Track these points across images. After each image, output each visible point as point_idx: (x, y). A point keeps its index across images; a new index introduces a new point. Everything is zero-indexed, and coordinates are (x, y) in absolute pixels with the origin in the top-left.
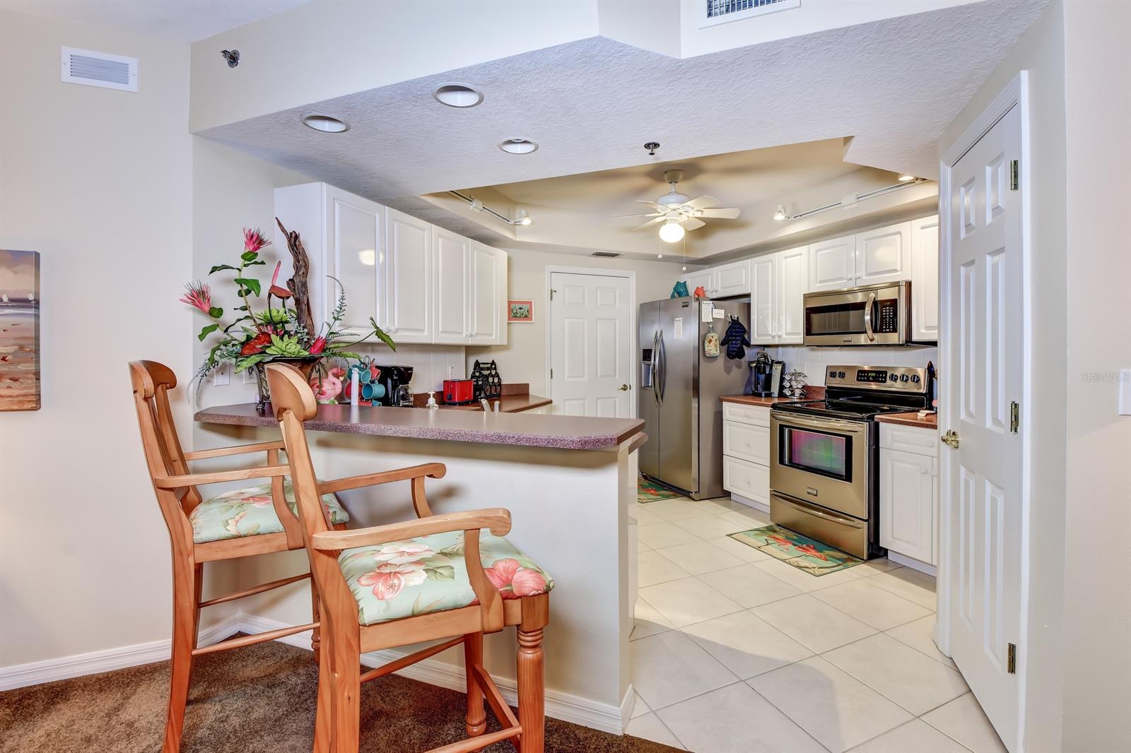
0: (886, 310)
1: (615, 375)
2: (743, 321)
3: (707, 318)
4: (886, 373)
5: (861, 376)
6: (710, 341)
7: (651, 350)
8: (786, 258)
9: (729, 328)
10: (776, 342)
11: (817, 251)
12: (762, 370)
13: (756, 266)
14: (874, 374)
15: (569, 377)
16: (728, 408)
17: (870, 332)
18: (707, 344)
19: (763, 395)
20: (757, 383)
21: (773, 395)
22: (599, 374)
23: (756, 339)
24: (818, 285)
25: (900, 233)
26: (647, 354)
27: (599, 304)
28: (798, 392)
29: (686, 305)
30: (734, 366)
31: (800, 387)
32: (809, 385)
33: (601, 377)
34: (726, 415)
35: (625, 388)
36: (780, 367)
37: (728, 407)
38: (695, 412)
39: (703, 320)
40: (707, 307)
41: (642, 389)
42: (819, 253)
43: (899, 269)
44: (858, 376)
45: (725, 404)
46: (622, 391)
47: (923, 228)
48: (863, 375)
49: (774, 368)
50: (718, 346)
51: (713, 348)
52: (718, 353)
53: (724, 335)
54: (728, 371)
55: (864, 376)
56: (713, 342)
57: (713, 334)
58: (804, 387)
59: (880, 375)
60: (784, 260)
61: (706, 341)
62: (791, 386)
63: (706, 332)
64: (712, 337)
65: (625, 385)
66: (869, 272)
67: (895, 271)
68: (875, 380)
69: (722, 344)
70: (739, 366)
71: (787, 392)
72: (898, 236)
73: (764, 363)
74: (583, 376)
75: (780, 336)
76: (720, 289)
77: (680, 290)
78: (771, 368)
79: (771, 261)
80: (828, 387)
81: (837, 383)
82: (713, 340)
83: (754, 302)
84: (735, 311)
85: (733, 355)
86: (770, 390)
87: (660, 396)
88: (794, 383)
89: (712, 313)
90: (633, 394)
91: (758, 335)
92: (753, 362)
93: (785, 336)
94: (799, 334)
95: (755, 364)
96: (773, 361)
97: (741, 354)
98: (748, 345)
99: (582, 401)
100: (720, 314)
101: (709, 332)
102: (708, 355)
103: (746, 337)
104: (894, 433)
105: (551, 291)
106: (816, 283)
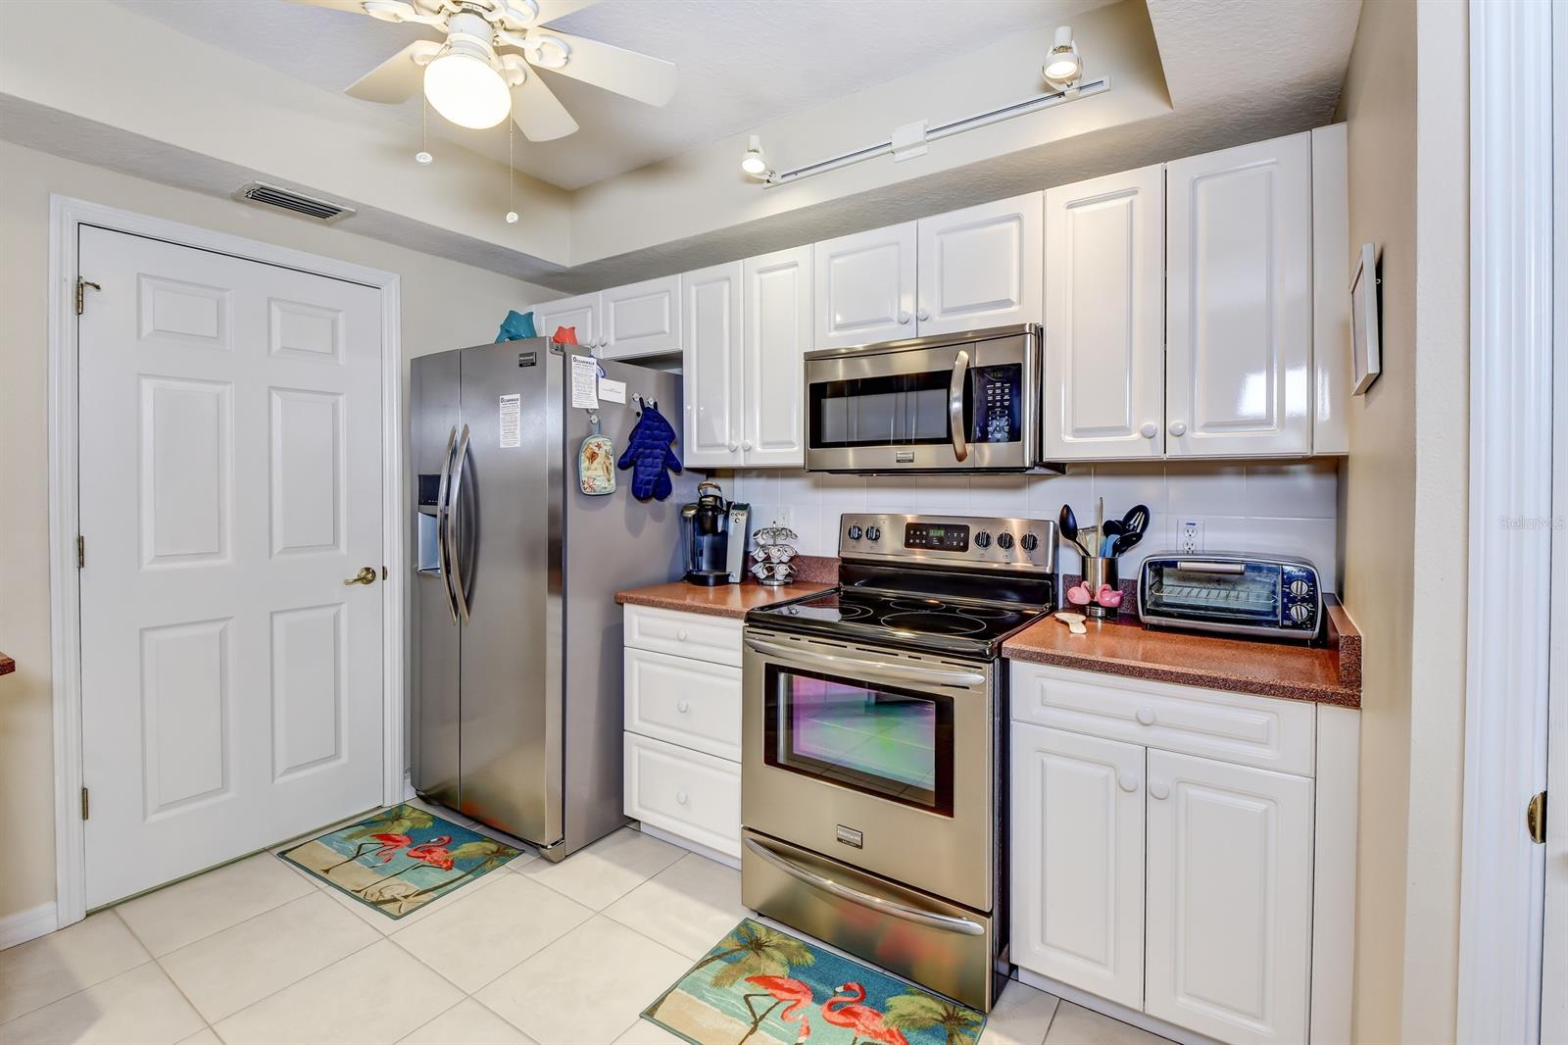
0: (994, 389)
1: (335, 543)
2: (665, 412)
3: (585, 397)
4: (966, 529)
5: (915, 536)
6: (593, 457)
7: (438, 477)
8: (760, 272)
9: (638, 427)
10: (740, 461)
11: (833, 257)
12: (708, 525)
13: (694, 289)
14: (941, 533)
15: (159, 558)
16: (635, 619)
17: (959, 438)
18: (584, 463)
19: (711, 581)
20: (696, 553)
21: (731, 580)
22: (278, 545)
23: (694, 454)
24: (834, 334)
25: (1018, 217)
26: (427, 490)
27: (276, 345)
28: (781, 571)
29: (528, 362)
30: (648, 517)
31: (785, 559)
32: (800, 553)
33: (287, 550)
34: (632, 635)
35: (368, 577)
36: (745, 517)
37: (636, 617)
38: (554, 628)
39: (577, 402)
40: (583, 372)
41: (418, 578)
42: (836, 261)
43: (1014, 298)
44: (908, 536)
45: (630, 611)
46: (359, 585)
47: (1071, 206)
48: (917, 534)
49: (732, 519)
50: (612, 468)
51: (599, 474)
52: (611, 486)
53: (625, 444)
54: (634, 528)
55: (921, 537)
56: (600, 459)
57: (600, 440)
58: (792, 559)
59: (954, 534)
60: (756, 277)
61: (583, 457)
62: (768, 559)
63: (584, 434)
64: (599, 446)
65: (368, 569)
66: (946, 306)
67: (1008, 303)
68: (943, 545)
69: (622, 465)
70: (658, 516)
71: (760, 571)
72: (1014, 225)
73: (714, 508)
74: (219, 553)
75: (748, 450)
76: (612, 341)
77: (516, 328)
78: (726, 518)
79: (728, 279)
80: (845, 560)
81: (863, 550)
82: (601, 453)
83: (691, 372)
84: (651, 388)
85: (647, 491)
86: (725, 570)
87: (464, 597)
88: (774, 553)
89: (593, 389)
90: (393, 592)
91: (700, 446)
92: (687, 507)
93: (759, 449)
94: (790, 444)
95: (693, 512)
96: (729, 504)
97: (662, 490)
98: (678, 468)
99: (217, 627)
100: (615, 391)
101: (590, 434)
102: (588, 491)
103: (674, 450)
104: (1047, 683)
105: (80, 287)
106: (830, 330)
